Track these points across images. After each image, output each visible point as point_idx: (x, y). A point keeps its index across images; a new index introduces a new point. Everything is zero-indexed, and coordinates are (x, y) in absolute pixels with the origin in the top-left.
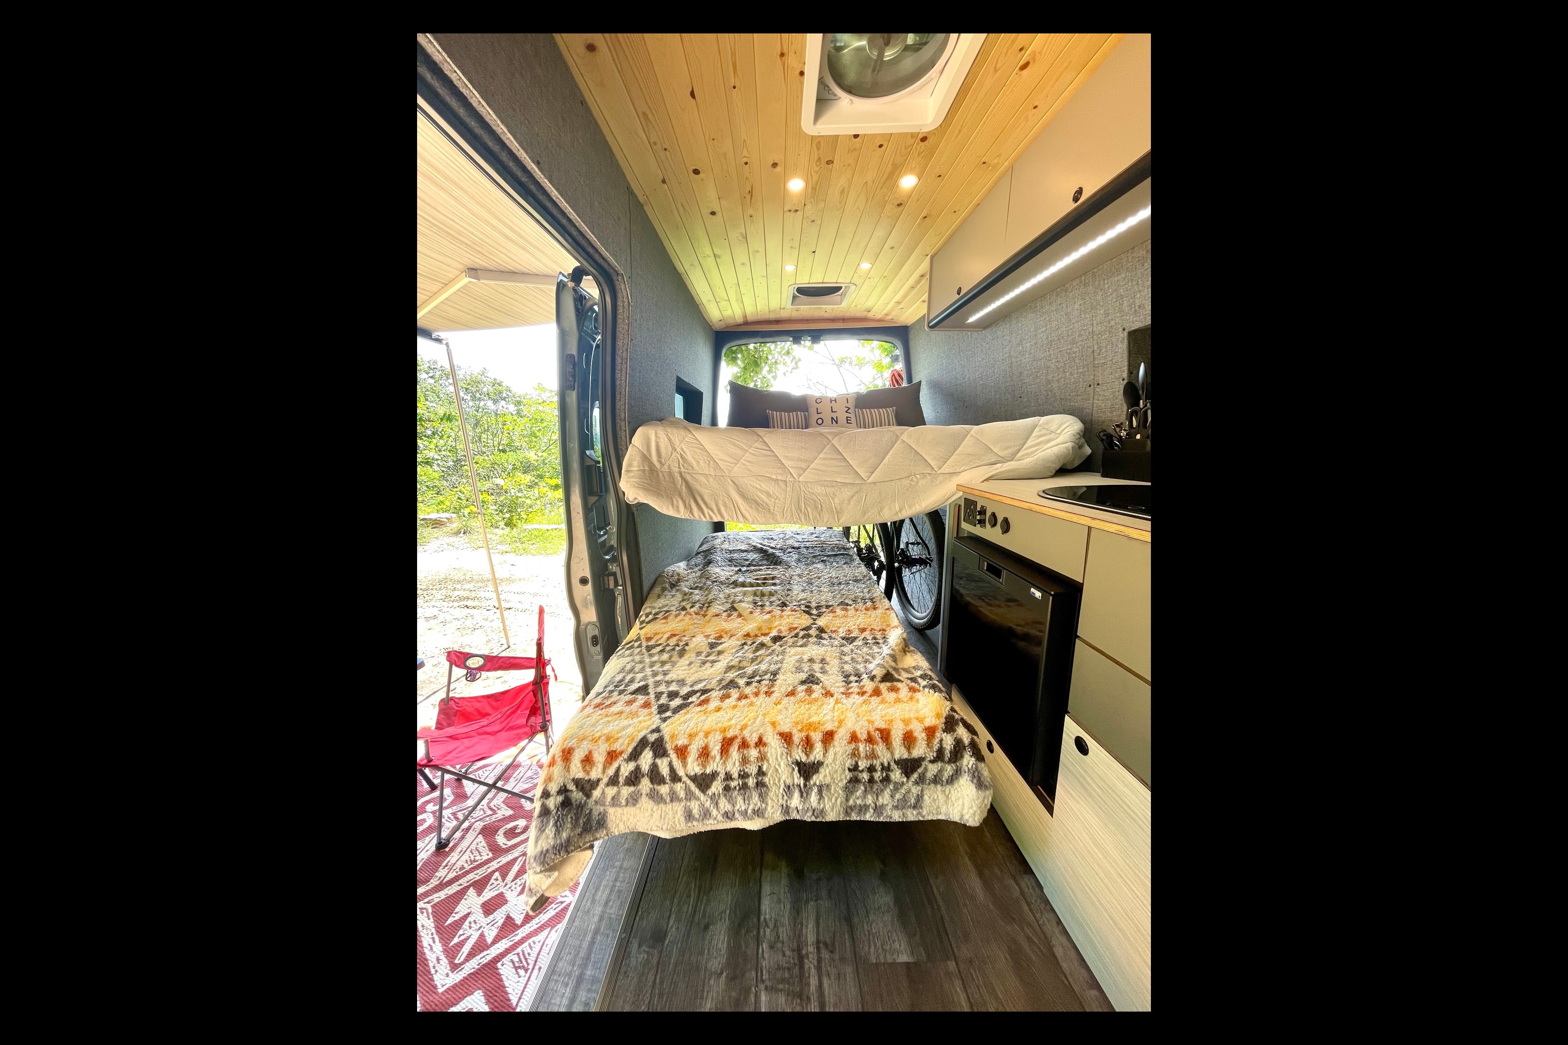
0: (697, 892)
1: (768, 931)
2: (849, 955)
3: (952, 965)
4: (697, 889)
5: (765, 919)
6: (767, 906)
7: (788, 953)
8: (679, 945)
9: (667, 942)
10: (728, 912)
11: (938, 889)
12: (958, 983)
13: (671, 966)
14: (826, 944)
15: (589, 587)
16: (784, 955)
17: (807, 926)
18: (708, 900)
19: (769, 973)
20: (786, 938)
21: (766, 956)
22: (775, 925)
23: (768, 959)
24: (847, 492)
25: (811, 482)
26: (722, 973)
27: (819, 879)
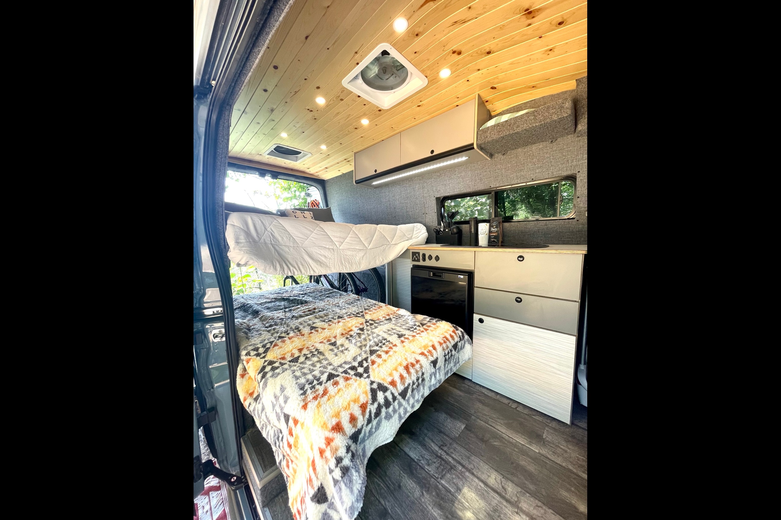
0: (381, 480)
1: (422, 462)
2: (451, 441)
3: (473, 417)
4: (379, 479)
5: (417, 459)
6: (413, 455)
7: (435, 460)
8: (396, 505)
9: (390, 511)
10: (402, 472)
11: (451, 401)
12: (479, 420)
13: (402, 515)
14: (442, 445)
16: (435, 463)
17: (432, 446)
18: (389, 477)
19: (436, 473)
20: (430, 457)
21: (430, 470)
22: (423, 457)
23: (431, 470)
24: (361, 254)
25: (345, 249)
26: (423, 493)
27: (420, 429)
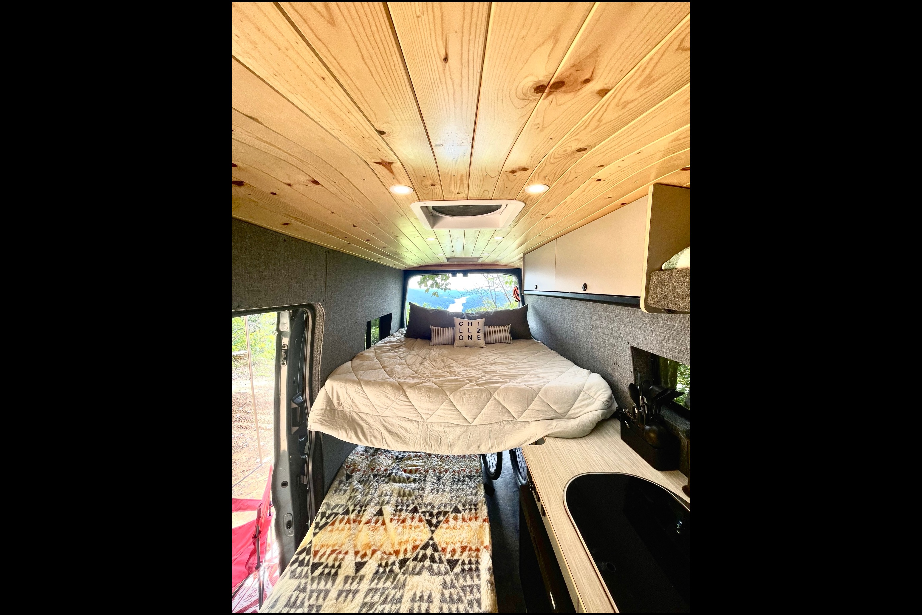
15: (288, 488)
24: (459, 430)
25: (435, 423)
